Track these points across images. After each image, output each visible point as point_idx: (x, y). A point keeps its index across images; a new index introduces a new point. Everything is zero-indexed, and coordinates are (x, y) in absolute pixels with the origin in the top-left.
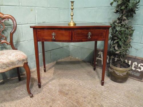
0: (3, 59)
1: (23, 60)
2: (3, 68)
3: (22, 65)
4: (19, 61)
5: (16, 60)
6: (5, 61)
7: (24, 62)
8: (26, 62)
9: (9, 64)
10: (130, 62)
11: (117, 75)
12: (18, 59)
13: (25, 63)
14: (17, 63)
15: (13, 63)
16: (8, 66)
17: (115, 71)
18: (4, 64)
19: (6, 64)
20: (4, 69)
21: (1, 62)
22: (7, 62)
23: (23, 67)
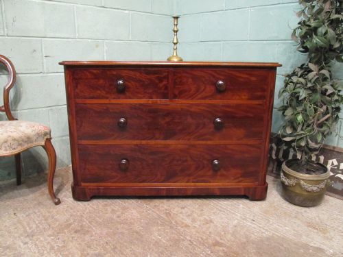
1: (46, 134)
2: (13, 147)
3: (43, 143)
4: (38, 135)
5: (34, 133)
6: (16, 135)
7: (46, 137)
8: (48, 136)
9: (23, 140)
13: (47, 139)
14: (35, 138)
15: (29, 139)
16: (20, 145)
18: (15, 140)
19: (18, 141)
20: (15, 149)
21: (10, 136)
22: (21, 137)
23: (43, 146)
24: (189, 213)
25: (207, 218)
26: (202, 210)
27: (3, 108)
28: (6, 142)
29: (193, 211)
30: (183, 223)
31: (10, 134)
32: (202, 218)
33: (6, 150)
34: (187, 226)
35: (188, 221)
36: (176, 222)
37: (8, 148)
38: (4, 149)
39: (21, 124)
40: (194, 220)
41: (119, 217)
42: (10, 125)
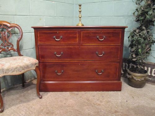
0: (19, 63)
1: (36, 64)
2: (20, 70)
3: (34, 68)
4: (32, 64)
5: (30, 64)
6: (21, 65)
7: (36, 66)
9: (25, 67)
10: (150, 69)
11: (135, 80)
12: (31, 63)
14: (31, 66)
15: (27, 67)
16: (23, 69)
17: (134, 77)
18: (21, 67)
19: (22, 67)
20: (21, 71)
21: (18, 65)
22: (23, 66)
23: (34, 70)
24: (98, 98)
25: (107, 100)
26: (103, 97)
27: (17, 50)
28: (17, 68)
29: (99, 98)
30: (97, 104)
31: (18, 64)
32: (104, 100)
33: (17, 72)
34: (99, 105)
35: (98, 102)
36: (93, 103)
37: (17, 71)
38: (15, 71)
39: (24, 59)
40: (101, 102)
41: (65, 104)
42: (19, 59)
